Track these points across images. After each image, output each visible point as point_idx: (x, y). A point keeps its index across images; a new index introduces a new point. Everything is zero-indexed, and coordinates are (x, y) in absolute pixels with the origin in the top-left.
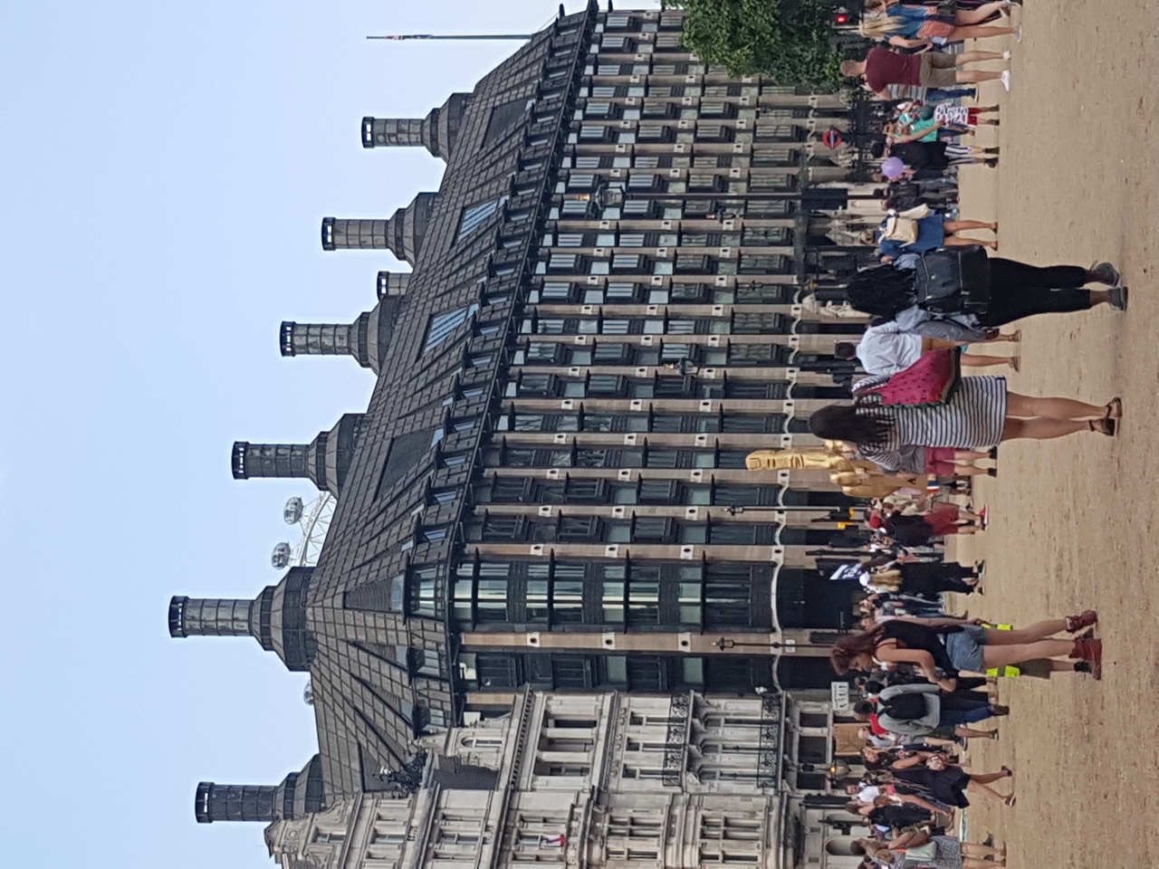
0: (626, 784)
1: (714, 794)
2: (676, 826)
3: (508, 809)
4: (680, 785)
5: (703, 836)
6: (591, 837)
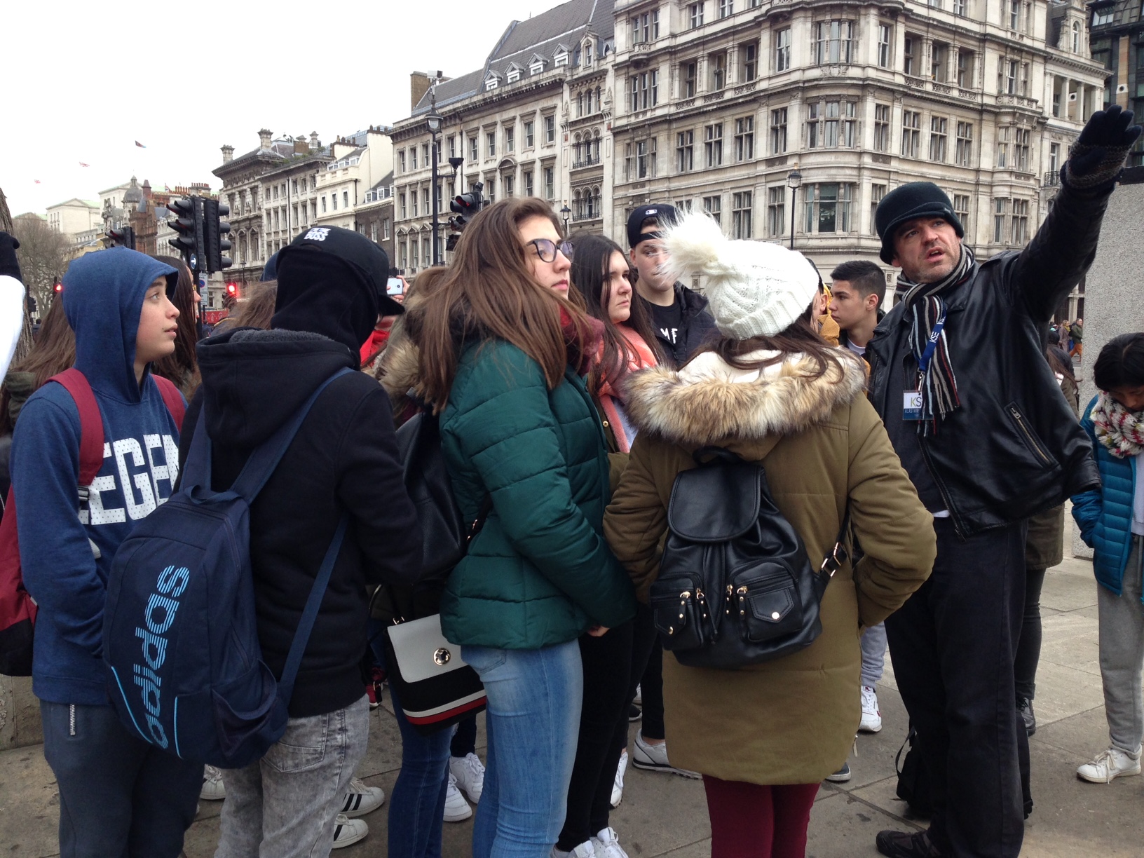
0: (1047, 145)
1: (1038, 211)
2: (1022, 181)
3: (1033, 53)
4: (1045, 186)
5: (1016, 201)
6: (1018, 115)
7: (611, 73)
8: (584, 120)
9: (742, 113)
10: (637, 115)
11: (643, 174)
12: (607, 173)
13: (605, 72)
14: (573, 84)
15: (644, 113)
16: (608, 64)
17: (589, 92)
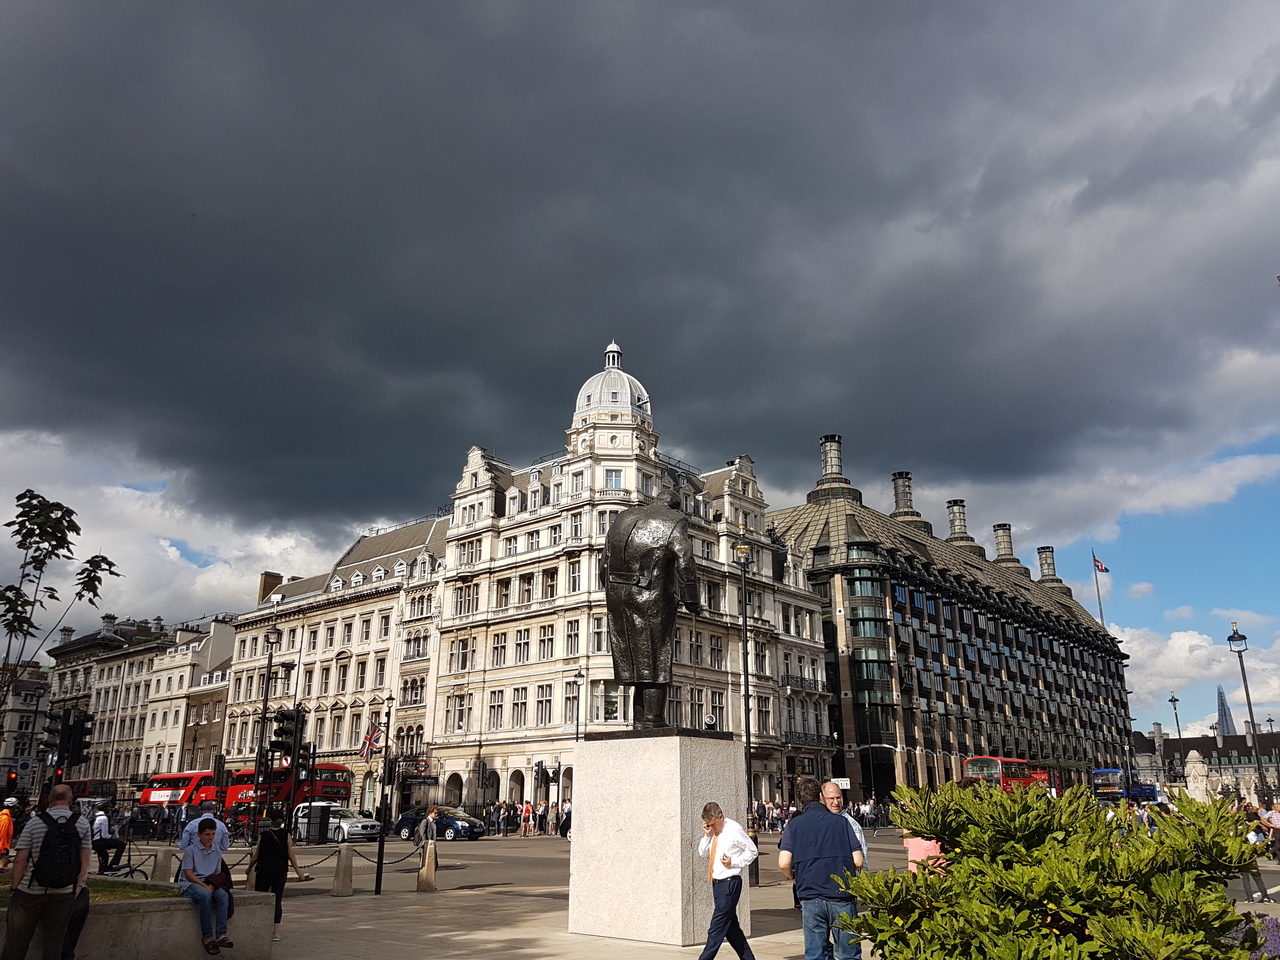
3: (764, 586)
7: (442, 584)
8: (416, 620)
9: (545, 621)
10: (461, 618)
11: (464, 667)
12: (433, 665)
13: (437, 583)
14: (408, 592)
15: (467, 617)
16: (439, 576)
17: (422, 598)
